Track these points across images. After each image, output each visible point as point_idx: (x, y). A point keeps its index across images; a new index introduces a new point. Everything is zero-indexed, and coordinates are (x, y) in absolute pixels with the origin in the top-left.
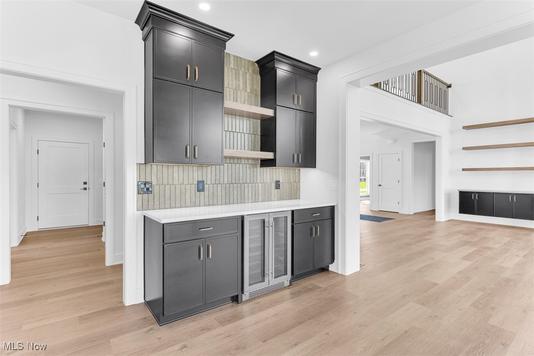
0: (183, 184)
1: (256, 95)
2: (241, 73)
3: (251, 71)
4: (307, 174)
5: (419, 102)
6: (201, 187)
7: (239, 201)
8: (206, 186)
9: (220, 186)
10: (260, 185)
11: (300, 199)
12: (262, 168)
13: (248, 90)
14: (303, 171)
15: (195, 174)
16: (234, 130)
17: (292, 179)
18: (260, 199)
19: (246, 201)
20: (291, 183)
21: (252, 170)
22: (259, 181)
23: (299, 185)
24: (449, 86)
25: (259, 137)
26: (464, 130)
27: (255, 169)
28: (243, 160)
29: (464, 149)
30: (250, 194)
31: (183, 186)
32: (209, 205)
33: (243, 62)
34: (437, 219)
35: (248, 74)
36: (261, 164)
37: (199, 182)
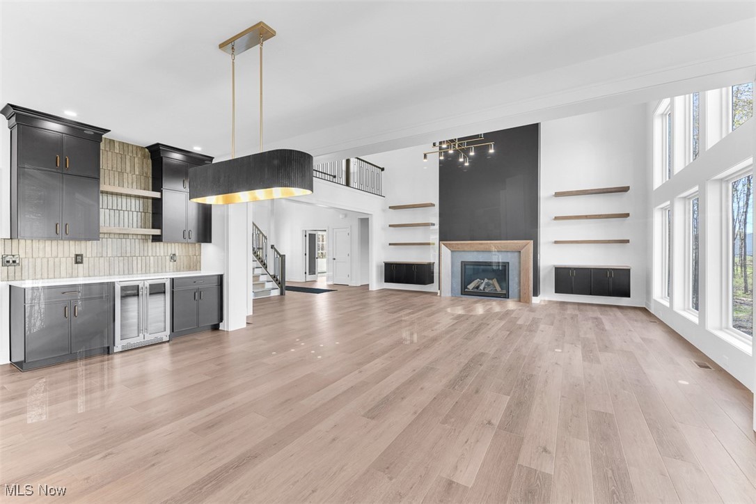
0: (57, 257)
1: (147, 177)
2: (128, 157)
3: (140, 156)
4: (206, 247)
5: (348, 184)
6: (79, 260)
7: (126, 272)
8: (84, 259)
9: (102, 260)
10: (152, 258)
11: (200, 270)
12: (154, 243)
13: (137, 173)
14: (203, 245)
15: (72, 248)
16: (119, 208)
17: (190, 252)
18: (152, 270)
19: (135, 272)
20: (190, 256)
21: (141, 244)
22: (150, 254)
23: (200, 258)
24: (383, 169)
25: (151, 215)
26: (391, 210)
27: (146, 244)
28: (130, 237)
29: (390, 226)
30: (139, 266)
31: (57, 260)
32: (89, 276)
33: (130, 148)
34: (370, 289)
35: (136, 159)
36: (152, 239)
37: (77, 255)
